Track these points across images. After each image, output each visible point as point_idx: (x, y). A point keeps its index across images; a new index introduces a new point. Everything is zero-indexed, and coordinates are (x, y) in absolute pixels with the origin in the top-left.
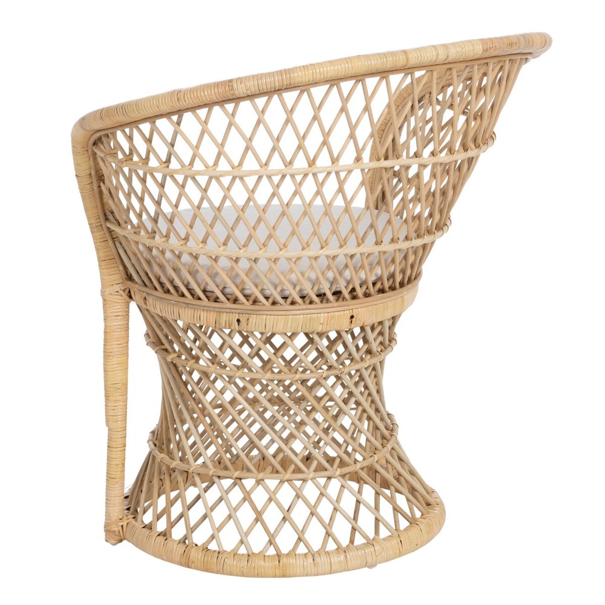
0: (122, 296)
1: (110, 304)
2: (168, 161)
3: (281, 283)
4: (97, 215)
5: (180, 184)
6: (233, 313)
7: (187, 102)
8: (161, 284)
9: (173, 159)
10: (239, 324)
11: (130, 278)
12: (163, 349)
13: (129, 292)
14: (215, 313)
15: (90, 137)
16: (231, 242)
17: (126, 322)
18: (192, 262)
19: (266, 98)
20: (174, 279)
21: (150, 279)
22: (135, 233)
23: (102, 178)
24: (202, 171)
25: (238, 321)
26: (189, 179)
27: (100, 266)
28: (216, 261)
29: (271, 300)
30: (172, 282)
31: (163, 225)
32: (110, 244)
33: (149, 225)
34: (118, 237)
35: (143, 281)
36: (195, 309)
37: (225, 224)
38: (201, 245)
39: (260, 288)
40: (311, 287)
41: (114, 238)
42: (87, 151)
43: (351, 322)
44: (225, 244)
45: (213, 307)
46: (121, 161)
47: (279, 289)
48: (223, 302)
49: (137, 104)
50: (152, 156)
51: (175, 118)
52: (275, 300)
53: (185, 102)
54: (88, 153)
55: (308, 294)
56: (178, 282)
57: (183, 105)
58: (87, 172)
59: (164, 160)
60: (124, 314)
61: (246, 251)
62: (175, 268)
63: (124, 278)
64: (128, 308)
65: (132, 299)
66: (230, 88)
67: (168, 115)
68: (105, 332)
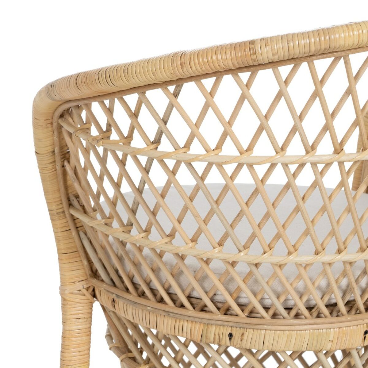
0: (85, 295)
1: (71, 305)
2: (157, 141)
3: (286, 291)
4: (59, 199)
5: (170, 170)
6: (223, 326)
7: (194, 68)
8: (134, 284)
9: (164, 138)
10: (230, 339)
11: (95, 274)
12: (130, 358)
13: (94, 290)
14: (202, 326)
15: (57, 108)
16: (229, 243)
17: (88, 326)
18: (177, 263)
19: (291, 66)
20: (151, 281)
21: (120, 277)
22: (106, 224)
23: (67, 156)
24: (201, 155)
25: (231, 335)
26: (183, 164)
27: (60, 259)
28: (207, 263)
29: (271, 312)
30: (148, 284)
31: (142, 217)
32: (73, 234)
33: (125, 216)
34: (83, 226)
35: (112, 280)
36: (177, 318)
37: (222, 219)
38: (191, 245)
39: (259, 297)
40: (320, 296)
41: (78, 227)
42: (52, 124)
43: (365, 338)
44: (220, 244)
45: (200, 318)
46: (95, 139)
47: (282, 299)
48: (211, 312)
49: (126, 69)
50: (136, 134)
51: (172, 88)
52: (277, 311)
53: (191, 68)
54: (52, 127)
55: (316, 305)
56: (156, 284)
57: (188, 71)
58: (50, 149)
59: (152, 139)
60: (86, 316)
61: (247, 254)
62: (154, 268)
63: (88, 274)
64: (91, 309)
65: (96, 298)
66: (252, 51)
67: (163, 85)
68: (63, 337)
